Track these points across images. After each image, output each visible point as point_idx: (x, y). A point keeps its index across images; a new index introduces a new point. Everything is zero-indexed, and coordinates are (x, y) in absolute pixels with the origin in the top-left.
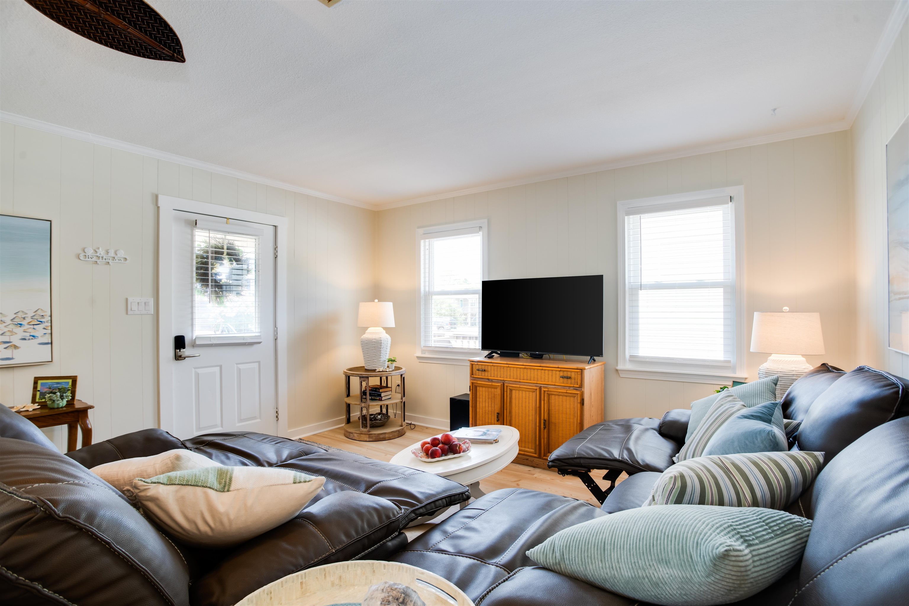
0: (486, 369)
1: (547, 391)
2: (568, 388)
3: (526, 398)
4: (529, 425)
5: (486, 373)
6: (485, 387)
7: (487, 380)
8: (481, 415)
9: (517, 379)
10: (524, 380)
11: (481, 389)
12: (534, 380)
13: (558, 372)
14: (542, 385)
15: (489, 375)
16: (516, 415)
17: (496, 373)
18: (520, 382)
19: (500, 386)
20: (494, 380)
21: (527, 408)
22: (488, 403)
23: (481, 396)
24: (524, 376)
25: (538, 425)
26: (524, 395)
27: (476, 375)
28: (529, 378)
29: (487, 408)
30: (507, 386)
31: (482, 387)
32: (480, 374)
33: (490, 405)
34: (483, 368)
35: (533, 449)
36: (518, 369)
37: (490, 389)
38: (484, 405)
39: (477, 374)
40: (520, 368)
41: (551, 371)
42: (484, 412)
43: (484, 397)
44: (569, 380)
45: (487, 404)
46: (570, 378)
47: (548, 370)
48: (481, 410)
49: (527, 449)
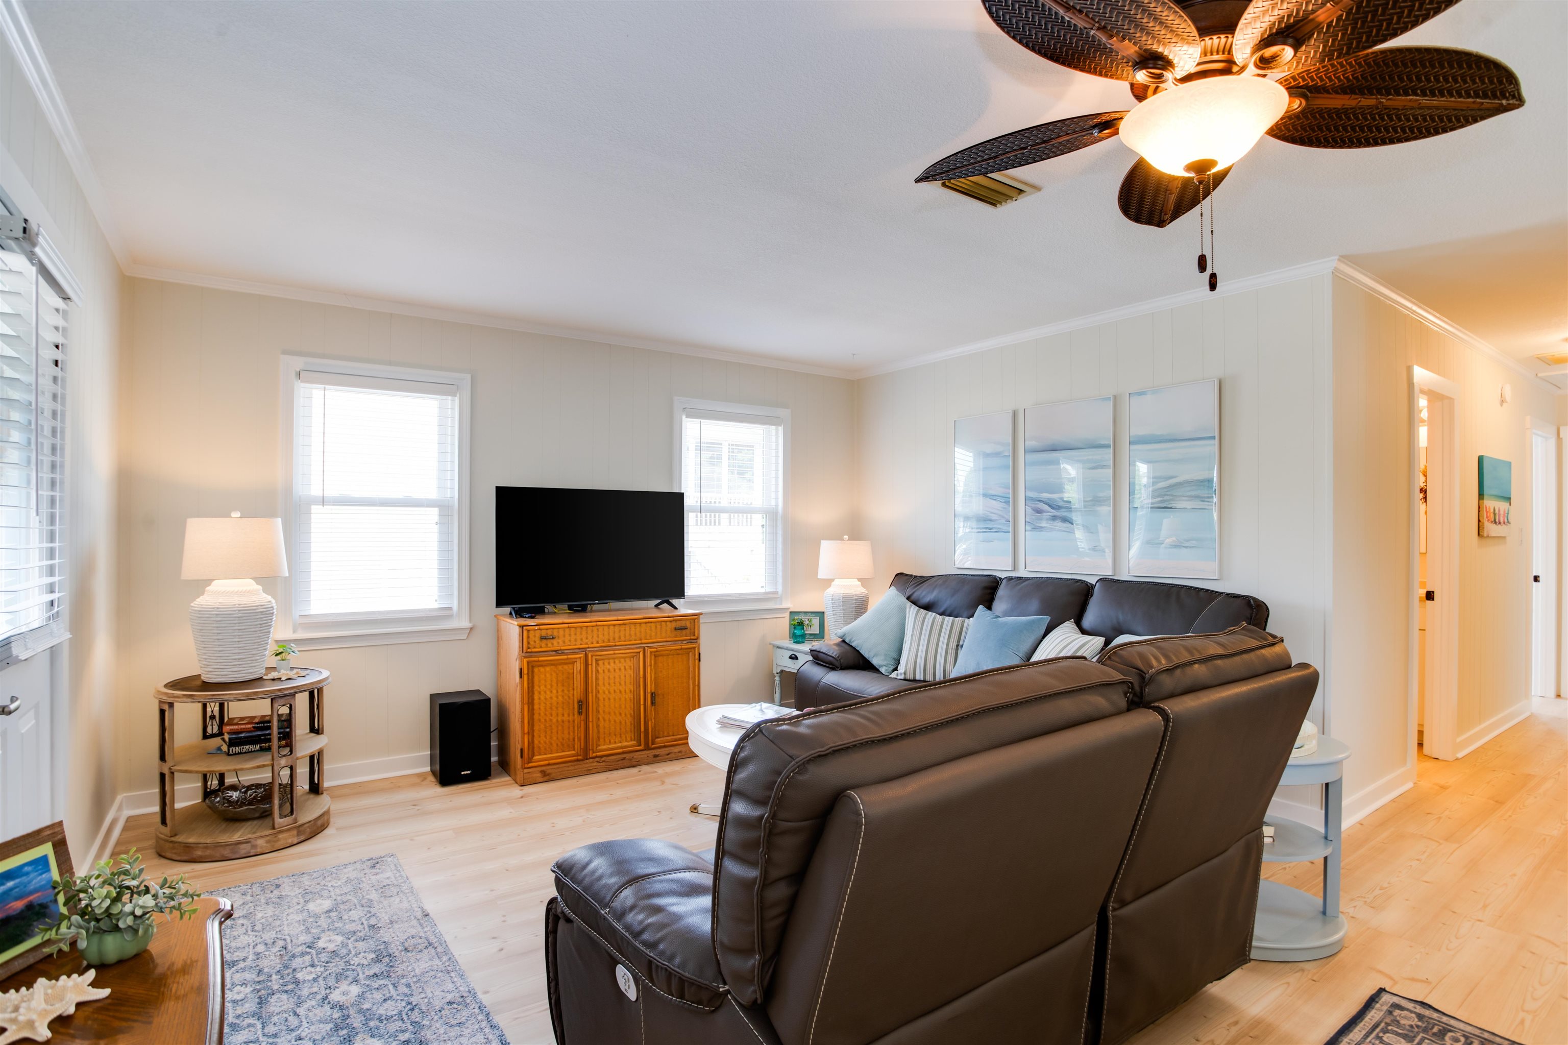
0: (555, 634)
1: (654, 652)
2: (680, 642)
3: (620, 669)
4: (625, 708)
5: (555, 641)
6: (551, 665)
7: (554, 653)
8: (542, 712)
9: (609, 642)
10: (620, 641)
11: (542, 669)
12: (636, 640)
13: (669, 624)
14: (644, 645)
15: (561, 644)
16: (604, 698)
17: (573, 638)
18: (615, 646)
19: (582, 659)
20: (566, 652)
21: (623, 683)
22: (557, 689)
23: (542, 682)
24: (620, 637)
25: (642, 702)
26: (617, 665)
27: (535, 648)
28: (627, 638)
29: (554, 699)
30: (592, 656)
31: (545, 666)
32: (543, 645)
33: (560, 693)
34: (550, 632)
35: (634, 740)
36: (611, 627)
37: (560, 668)
38: (548, 695)
39: (538, 645)
40: (614, 625)
41: (659, 623)
42: (548, 705)
43: (548, 683)
44: (684, 632)
45: (554, 693)
46: (685, 628)
47: (656, 622)
48: (542, 706)
49: (625, 744)
